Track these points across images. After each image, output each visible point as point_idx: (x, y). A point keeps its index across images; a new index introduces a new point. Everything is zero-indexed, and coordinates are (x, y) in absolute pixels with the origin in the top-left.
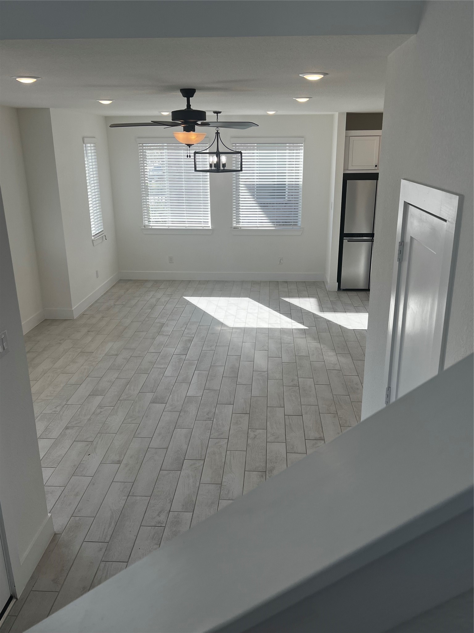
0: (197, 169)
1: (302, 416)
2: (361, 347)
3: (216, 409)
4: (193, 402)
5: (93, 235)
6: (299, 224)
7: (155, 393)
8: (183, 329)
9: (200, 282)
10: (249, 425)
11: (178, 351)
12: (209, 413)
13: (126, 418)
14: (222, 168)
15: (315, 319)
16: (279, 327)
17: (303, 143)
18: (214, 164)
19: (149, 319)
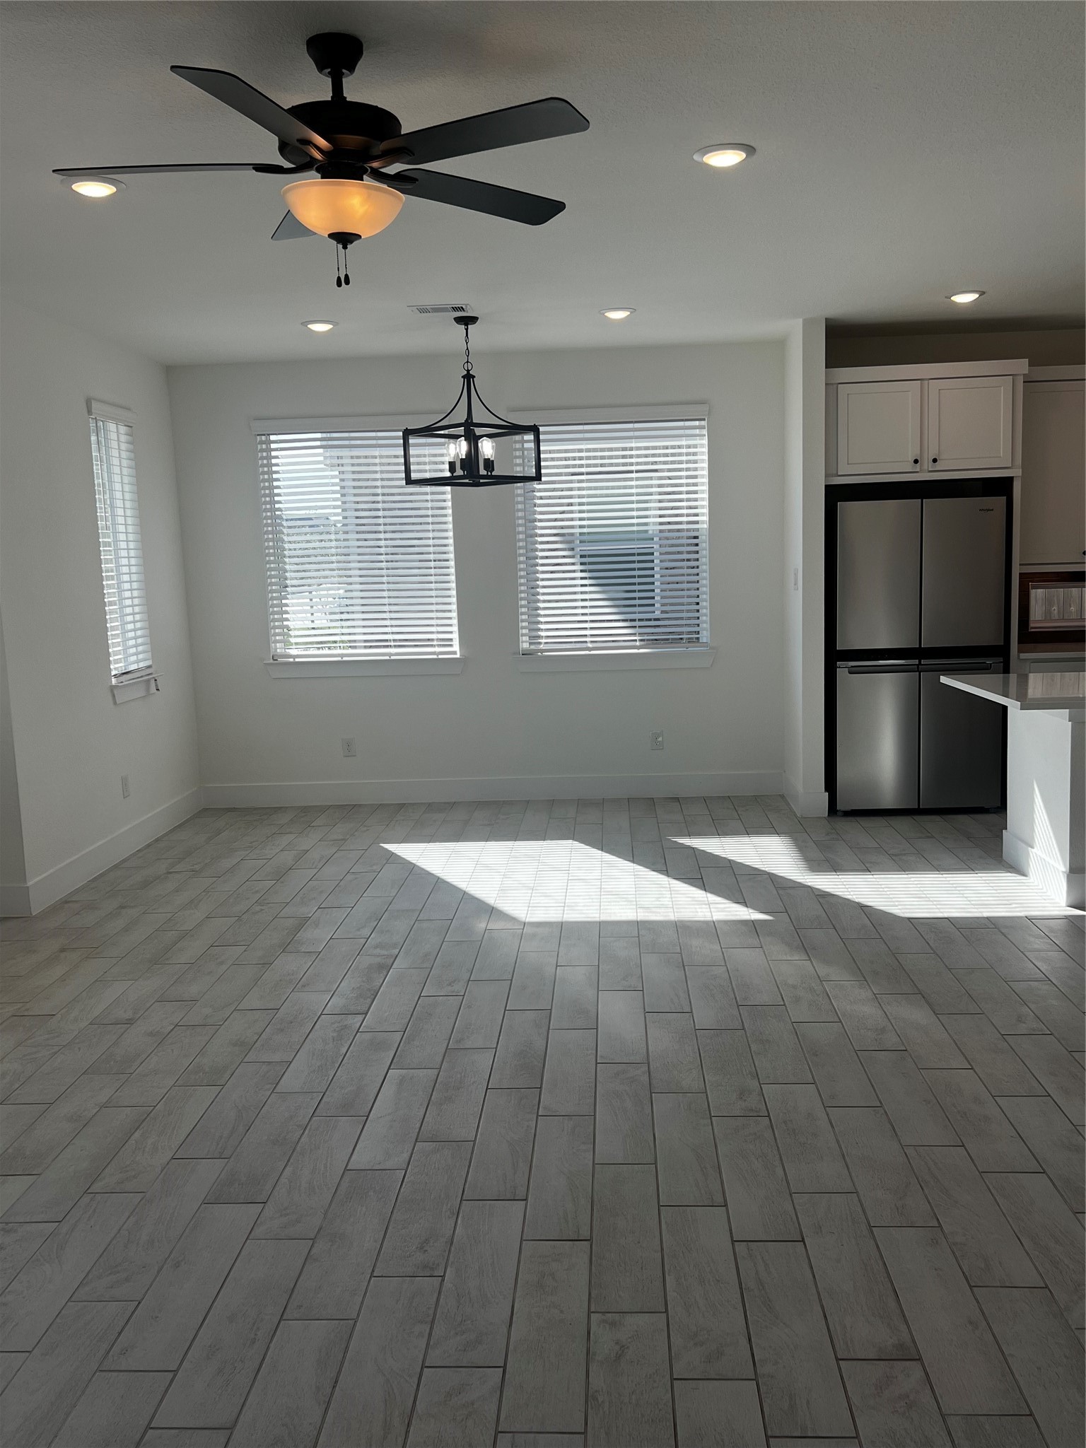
0: (414, 476)
1: (803, 1241)
2: (949, 969)
3: (459, 1222)
4: (371, 1193)
5: (113, 673)
6: (705, 636)
7: (232, 1159)
8: (366, 932)
9: (431, 807)
10: (593, 1295)
11: (337, 1002)
12: (427, 1241)
13: (90, 1276)
14: (483, 472)
15: (780, 892)
16: (672, 917)
17: (704, 420)
18: (461, 459)
19: (262, 908)
